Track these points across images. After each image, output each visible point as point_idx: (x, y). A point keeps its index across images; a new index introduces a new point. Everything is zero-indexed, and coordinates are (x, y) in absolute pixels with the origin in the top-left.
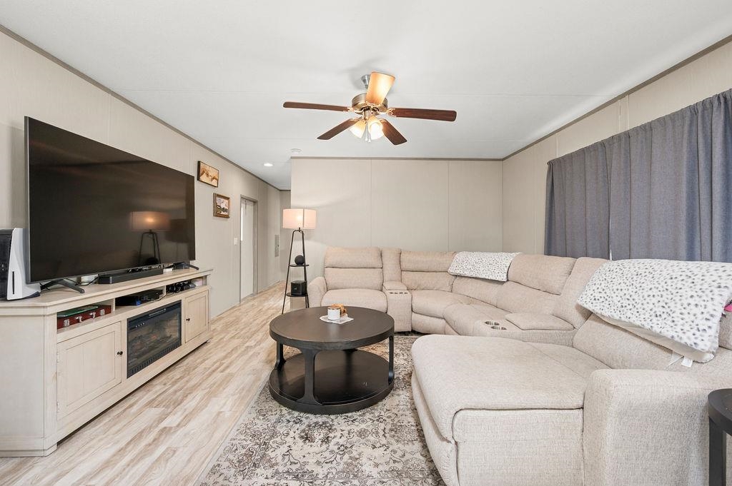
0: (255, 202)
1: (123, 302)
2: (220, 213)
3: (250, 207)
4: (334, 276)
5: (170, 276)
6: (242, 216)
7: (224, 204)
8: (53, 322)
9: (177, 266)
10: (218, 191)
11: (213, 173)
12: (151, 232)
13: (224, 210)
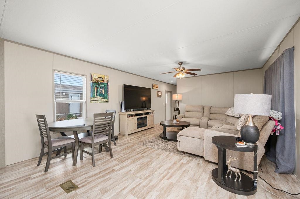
0: (171, 92)
1: (137, 115)
2: (158, 96)
3: (169, 94)
4: (187, 114)
5: (145, 111)
6: (166, 97)
7: (160, 94)
8: (127, 116)
9: (147, 109)
10: (158, 90)
11: (156, 86)
12: (144, 102)
13: (160, 95)
